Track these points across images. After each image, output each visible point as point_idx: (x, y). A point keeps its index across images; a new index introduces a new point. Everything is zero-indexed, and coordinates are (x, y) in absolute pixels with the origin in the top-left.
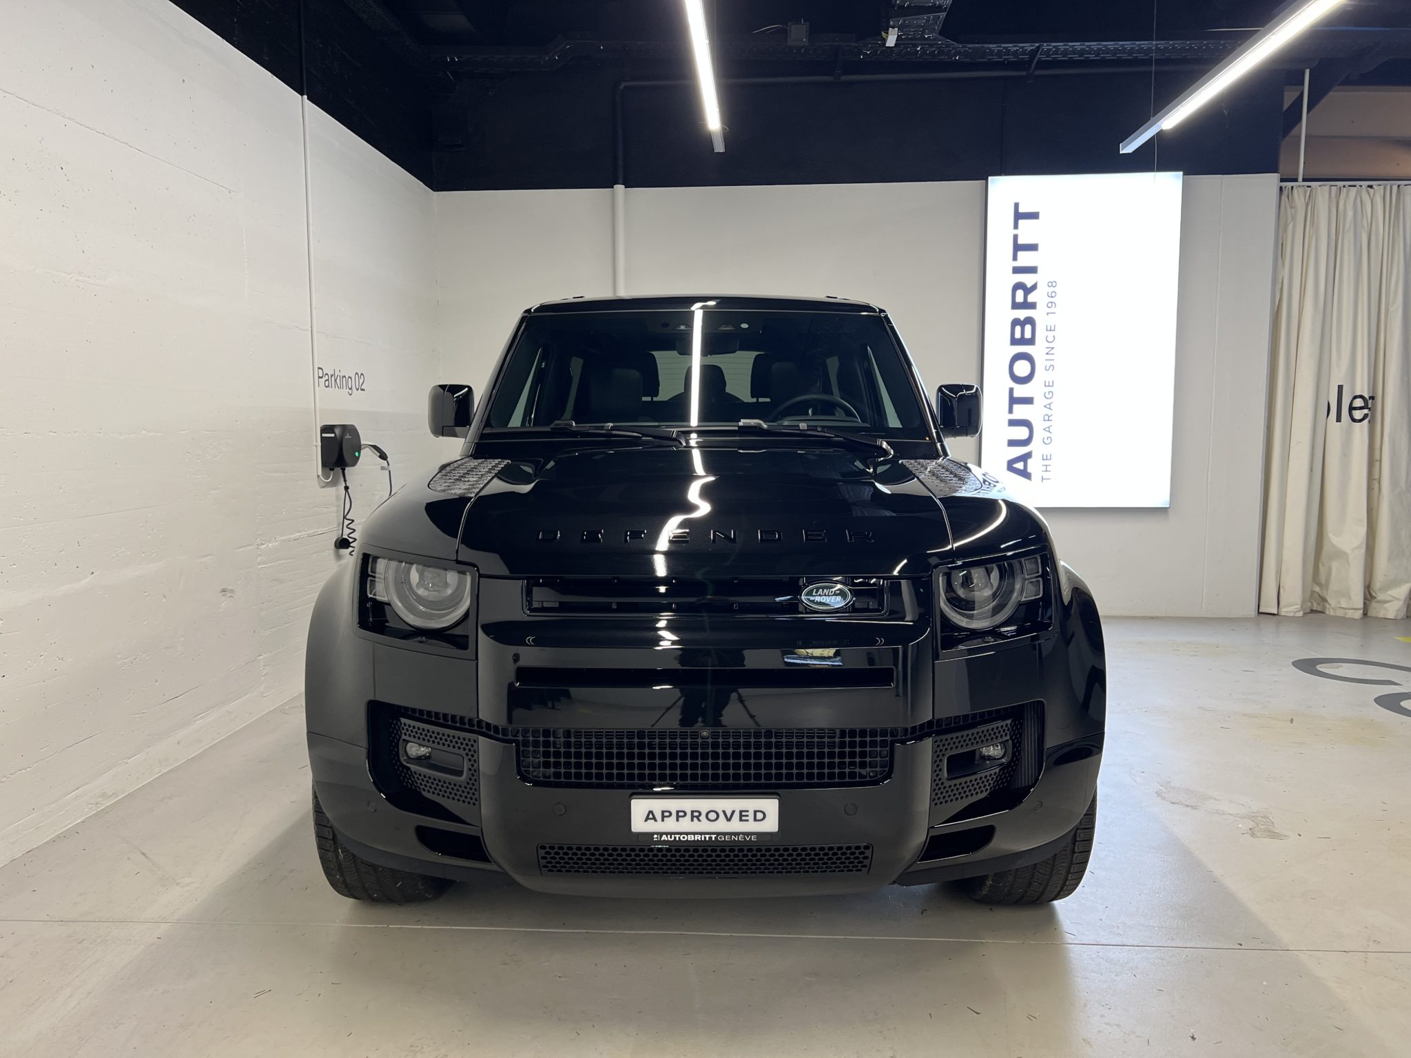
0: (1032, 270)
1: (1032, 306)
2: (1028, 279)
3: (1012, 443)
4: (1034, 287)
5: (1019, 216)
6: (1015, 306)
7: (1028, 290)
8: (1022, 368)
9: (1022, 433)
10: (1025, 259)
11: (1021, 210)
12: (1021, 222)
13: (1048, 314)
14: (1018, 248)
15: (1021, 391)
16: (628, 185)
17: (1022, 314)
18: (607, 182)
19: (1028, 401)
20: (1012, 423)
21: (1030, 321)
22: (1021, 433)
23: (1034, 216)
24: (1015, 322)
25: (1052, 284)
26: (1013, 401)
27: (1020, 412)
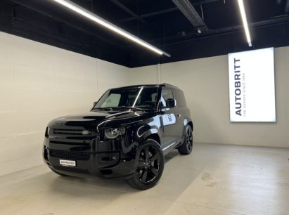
2: (238, 74)
3: (237, 108)
4: (240, 75)
6: (236, 79)
8: (238, 92)
10: (237, 69)
13: (243, 80)
14: (235, 67)
15: (238, 97)
16: (161, 63)
17: (237, 81)
19: (240, 99)
20: (237, 104)
21: (239, 82)
22: (239, 106)
24: (236, 83)
26: (236, 99)
27: (238, 101)
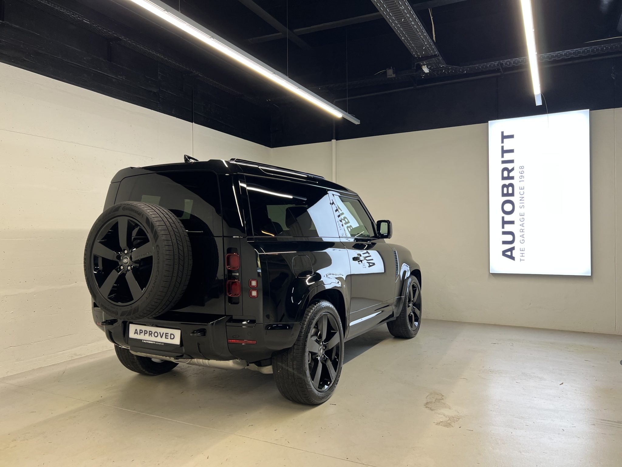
0: (512, 161)
1: (512, 178)
2: (510, 166)
3: (504, 243)
4: (513, 169)
5: (504, 137)
6: (504, 178)
7: (509, 171)
8: (508, 207)
9: (509, 238)
10: (507, 157)
11: (505, 134)
12: (505, 140)
13: (520, 181)
14: (504, 152)
15: (508, 218)
16: (337, 139)
17: (507, 182)
18: (328, 139)
19: (512, 222)
20: (504, 233)
21: (511, 185)
23: (512, 137)
24: (504, 186)
25: (522, 167)
26: (504, 223)
27: (508, 228)
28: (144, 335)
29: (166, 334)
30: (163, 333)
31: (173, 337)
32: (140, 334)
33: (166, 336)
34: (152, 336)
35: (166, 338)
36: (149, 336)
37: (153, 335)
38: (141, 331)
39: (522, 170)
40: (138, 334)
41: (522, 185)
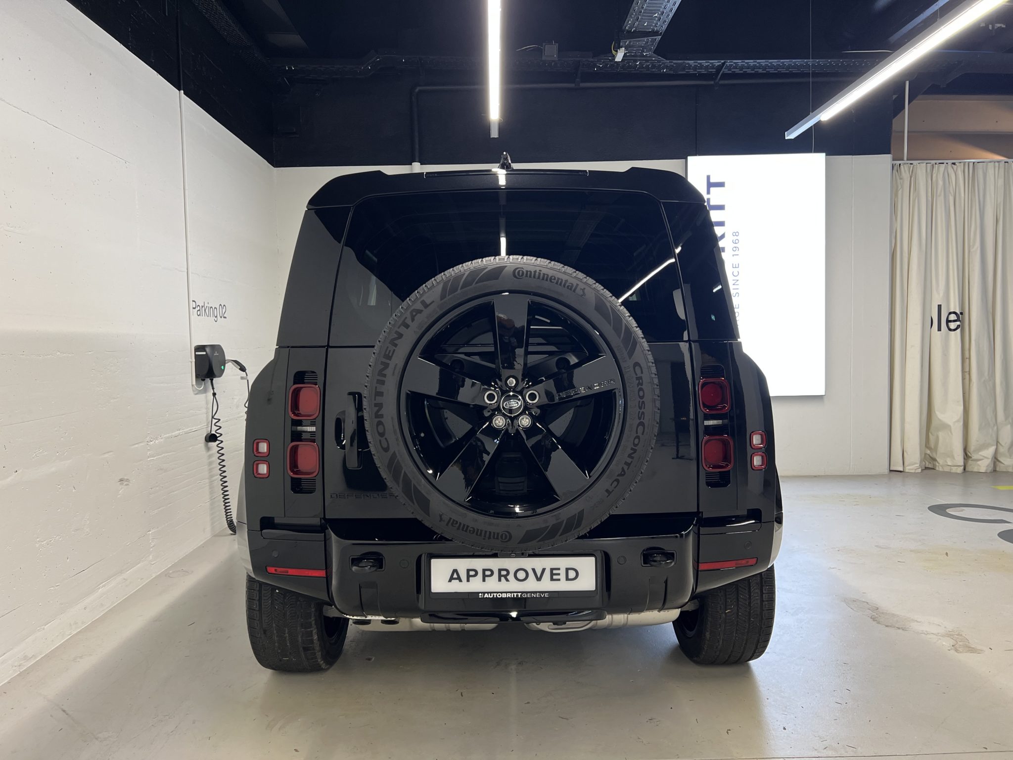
28: (484, 580)
29: (552, 570)
30: (544, 570)
31: (573, 574)
32: (468, 580)
33: (552, 574)
34: (507, 580)
35: (552, 579)
36: (500, 580)
37: (511, 577)
38: (471, 574)
39: (736, 238)
40: (461, 581)
41: (735, 260)
